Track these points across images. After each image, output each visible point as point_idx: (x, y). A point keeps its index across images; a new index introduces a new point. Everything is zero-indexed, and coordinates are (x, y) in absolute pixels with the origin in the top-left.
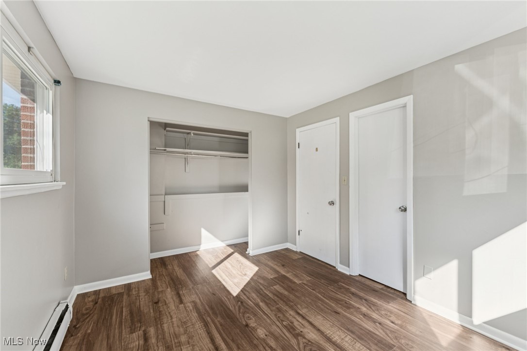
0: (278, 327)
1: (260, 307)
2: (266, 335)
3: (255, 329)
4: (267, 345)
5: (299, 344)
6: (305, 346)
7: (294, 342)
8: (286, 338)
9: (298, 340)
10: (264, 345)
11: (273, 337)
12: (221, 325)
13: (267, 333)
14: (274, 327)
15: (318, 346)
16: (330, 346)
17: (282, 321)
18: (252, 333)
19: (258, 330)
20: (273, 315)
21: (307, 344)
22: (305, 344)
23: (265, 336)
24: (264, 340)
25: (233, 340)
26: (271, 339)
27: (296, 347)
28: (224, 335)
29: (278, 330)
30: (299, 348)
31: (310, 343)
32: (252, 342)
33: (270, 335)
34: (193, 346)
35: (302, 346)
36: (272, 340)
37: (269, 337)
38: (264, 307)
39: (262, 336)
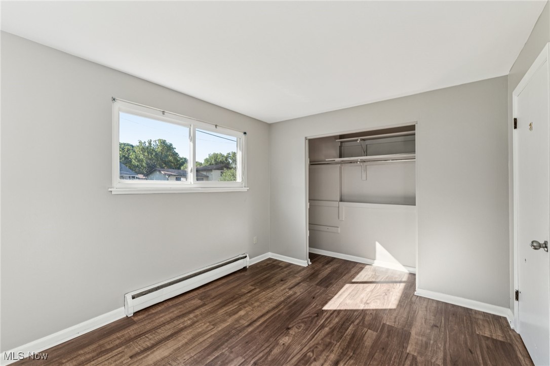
0: (301, 350)
1: (320, 330)
2: (284, 344)
3: (287, 334)
4: (273, 348)
8: (289, 359)
10: (271, 346)
11: (284, 350)
12: (279, 315)
13: (287, 345)
14: (299, 347)
17: (313, 351)
18: (281, 334)
19: (288, 337)
20: (316, 342)
23: (282, 344)
24: (277, 344)
25: (266, 326)
28: (270, 320)
29: (295, 352)
32: (271, 337)
33: (285, 347)
34: (253, 310)
36: (280, 350)
37: (282, 347)
38: (323, 332)
39: (281, 341)
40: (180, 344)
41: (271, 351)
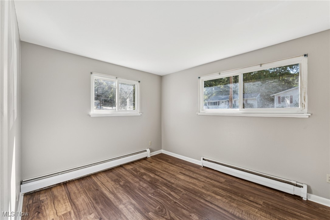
2: (191, 216)
4: (187, 210)
5: (169, 214)
6: (166, 213)
7: (173, 215)
8: (178, 216)
9: (171, 217)
10: (189, 210)
13: (190, 217)
15: (158, 215)
16: (151, 216)
21: (164, 215)
22: (166, 214)
24: (191, 213)
26: (187, 214)
27: (171, 212)
30: (169, 211)
31: (163, 216)
33: (188, 216)
35: (168, 213)
36: (185, 213)
39: (193, 215)
40: (190, 181)
41: (185, 209)
